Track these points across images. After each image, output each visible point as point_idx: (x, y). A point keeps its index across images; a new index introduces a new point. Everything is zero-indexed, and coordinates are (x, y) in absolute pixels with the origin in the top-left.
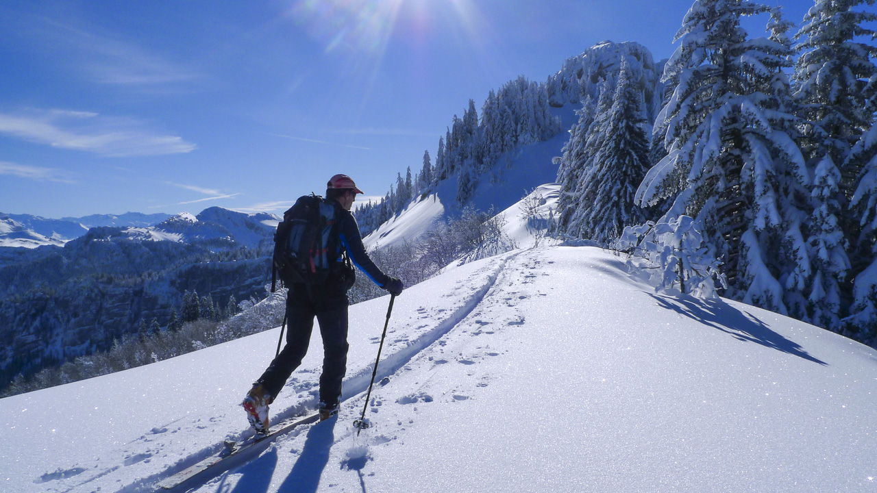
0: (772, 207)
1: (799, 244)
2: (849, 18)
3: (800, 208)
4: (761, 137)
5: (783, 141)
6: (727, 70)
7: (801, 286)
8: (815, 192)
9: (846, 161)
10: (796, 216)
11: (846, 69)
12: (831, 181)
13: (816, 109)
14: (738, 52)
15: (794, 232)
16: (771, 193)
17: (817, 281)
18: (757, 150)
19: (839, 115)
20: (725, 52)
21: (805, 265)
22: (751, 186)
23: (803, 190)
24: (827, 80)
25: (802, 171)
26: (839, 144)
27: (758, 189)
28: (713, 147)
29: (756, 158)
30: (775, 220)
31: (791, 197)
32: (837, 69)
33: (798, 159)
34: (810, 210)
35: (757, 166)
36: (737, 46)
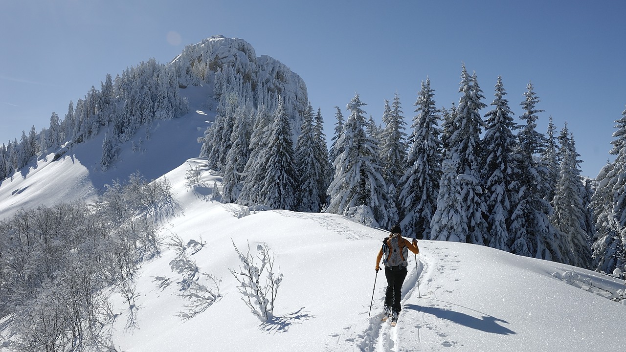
0: (376, 199)
1: (384, 211)
2: (398, 133)
3: (384, 199)
4: (372, 174)
5: (378, 176)
6: (359, 147)
7: (385, 225)
8: (389, 195)
9: (397, 185)
10: (383, 202)
11: (397, 151)
12: (393, 192)
13: (388, 164)
14: (364, 141)
15: (383, 207)
16: (376, 194)
17: (390, 223)
18: (371, 179)
19: (395, 167)
20: (359, 140)
21: (387, 219)
22: (369, 191)
23: (384, 193)
24: (392, 155)
25: (385, 187)
26: (395, 178)
27: (372, 193)
28: (358, 177)
29: (371, 182)
30: (377, 204)
31: (381, 195)
32: (395, 150)
33: (384, 183)
34: (387, 200)
35: (371, 184)
36: (363, 138)
